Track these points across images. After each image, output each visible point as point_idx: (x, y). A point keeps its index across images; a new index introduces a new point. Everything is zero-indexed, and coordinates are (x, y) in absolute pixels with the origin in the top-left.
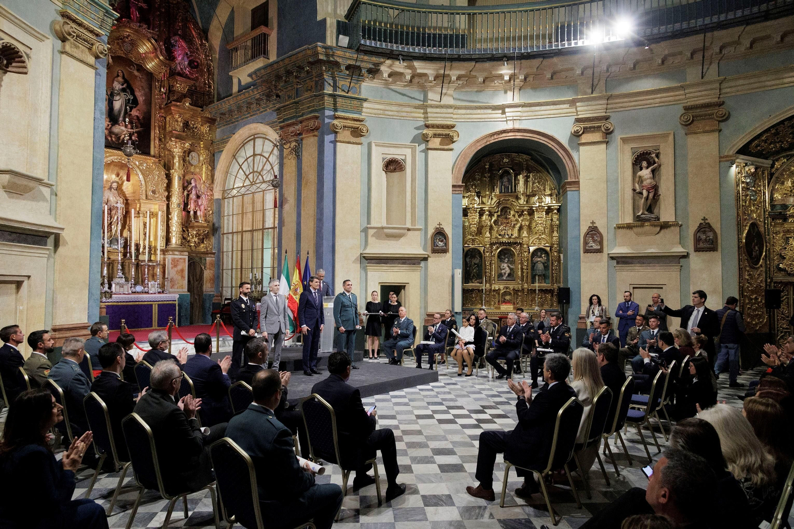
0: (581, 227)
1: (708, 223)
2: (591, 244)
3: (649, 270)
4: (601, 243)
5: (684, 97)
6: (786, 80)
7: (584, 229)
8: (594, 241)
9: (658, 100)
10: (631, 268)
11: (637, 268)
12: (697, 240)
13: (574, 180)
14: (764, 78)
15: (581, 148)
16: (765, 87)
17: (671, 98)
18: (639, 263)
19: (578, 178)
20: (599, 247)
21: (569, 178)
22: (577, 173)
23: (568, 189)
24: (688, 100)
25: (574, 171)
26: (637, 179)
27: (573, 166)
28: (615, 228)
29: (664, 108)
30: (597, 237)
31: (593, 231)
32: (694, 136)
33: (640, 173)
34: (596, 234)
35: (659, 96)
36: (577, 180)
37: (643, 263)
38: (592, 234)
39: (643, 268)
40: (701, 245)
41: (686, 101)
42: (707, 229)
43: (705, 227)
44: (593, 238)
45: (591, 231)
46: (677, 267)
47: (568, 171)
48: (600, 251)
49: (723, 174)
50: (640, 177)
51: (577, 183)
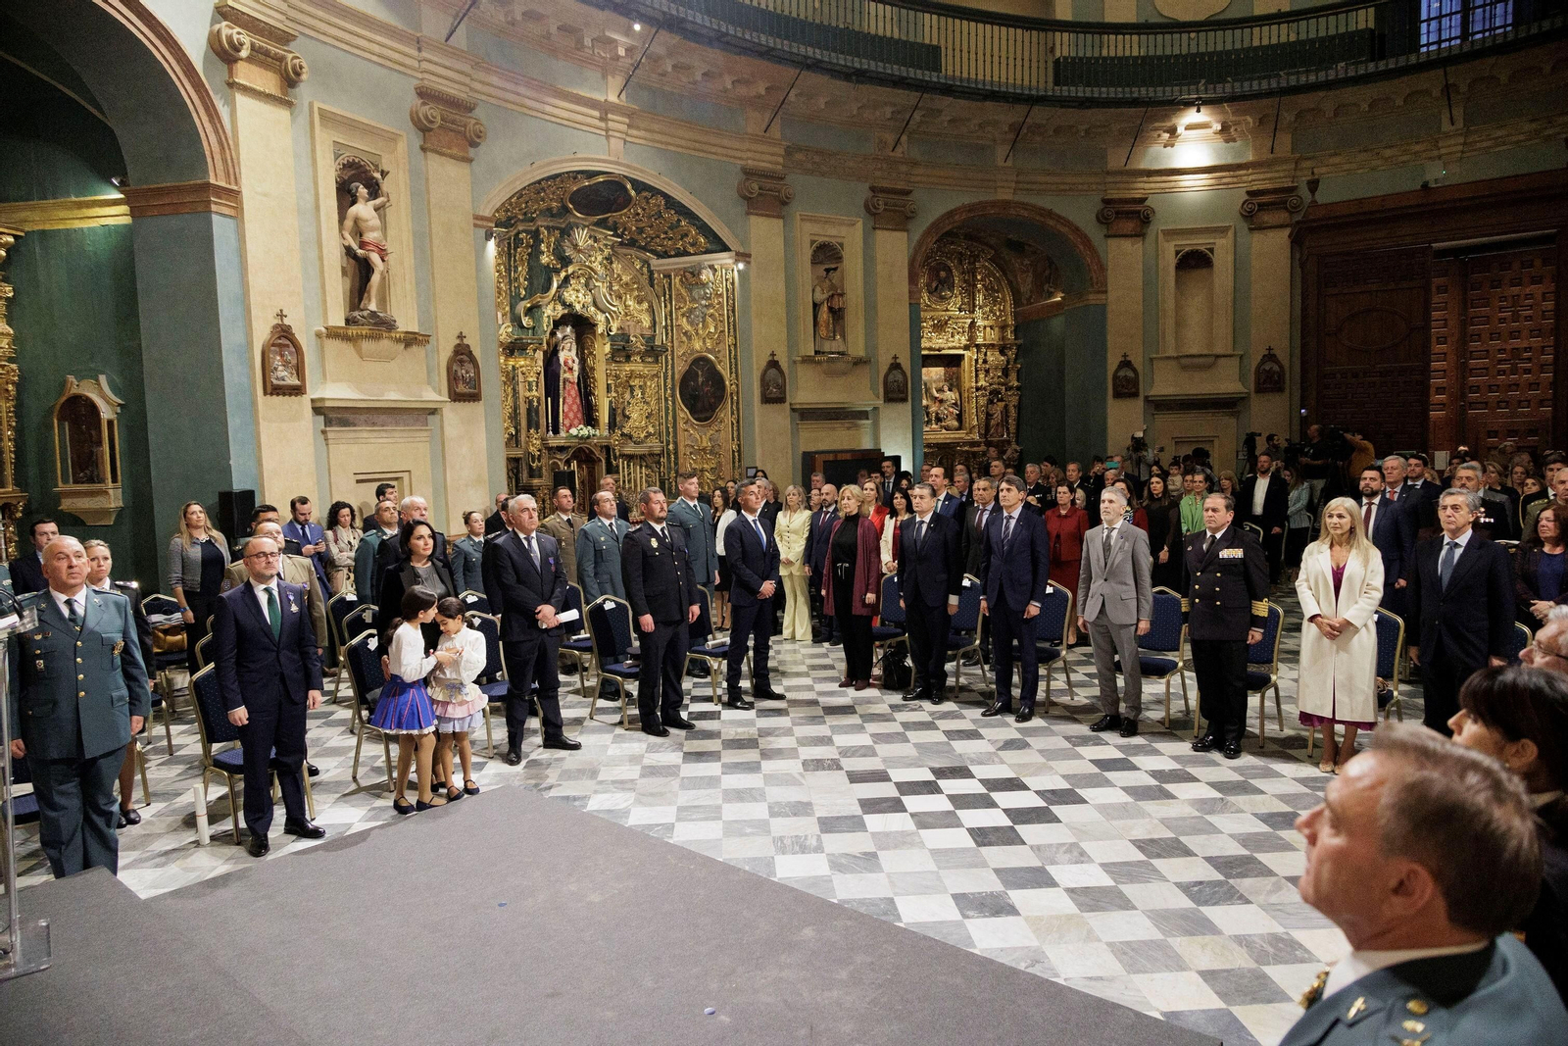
0: (254, 323)
1: (468, 346)
2: (282, 372)
3: (385, 440)
4: (299, 370)
5: (416, 64)
6: (548, 109)
7: (262, 333)
8: (286, 364)
9: (376, 48)
10: (352, 435)
11: (365, 435)
12: (453, 378)
13: (223, 184)
14: (522, 90)
15: (240, 99)
16: (522, 106)
17: (396, 56)
18: (366, 423)
19: (236, 183)
20: (297, 382)
21: (212, 174)
22: (232, 171)
23: (214, 207)
24: (426, 76)
25: (224, 161)
26: (349, 223)
27: (220, 143)
28: (318, 335)
29: (385, 71)
30: (291, 353)
31: (283, 336)
32: (437, 156)
33: (354, 210)
34: (288, 346)
35: (378, 38)
36: (235, 188)
37: (374, 424)
38: (280, 345)
39: (375, 434)
40: (462, 388)
41: (420, 76)
42: (465, 357)
43: (462, 353)
44: (282, 356)
45: (279, 338)
46: (425, 434)
47: (207, 153)
48: (297, 391)
49: (480, 252)
50: (356, 221)
51: (233, 195)
